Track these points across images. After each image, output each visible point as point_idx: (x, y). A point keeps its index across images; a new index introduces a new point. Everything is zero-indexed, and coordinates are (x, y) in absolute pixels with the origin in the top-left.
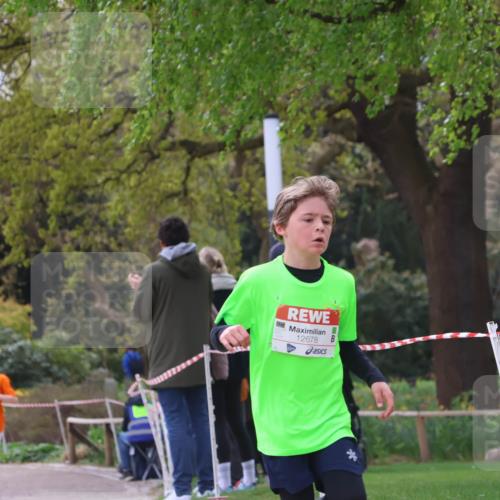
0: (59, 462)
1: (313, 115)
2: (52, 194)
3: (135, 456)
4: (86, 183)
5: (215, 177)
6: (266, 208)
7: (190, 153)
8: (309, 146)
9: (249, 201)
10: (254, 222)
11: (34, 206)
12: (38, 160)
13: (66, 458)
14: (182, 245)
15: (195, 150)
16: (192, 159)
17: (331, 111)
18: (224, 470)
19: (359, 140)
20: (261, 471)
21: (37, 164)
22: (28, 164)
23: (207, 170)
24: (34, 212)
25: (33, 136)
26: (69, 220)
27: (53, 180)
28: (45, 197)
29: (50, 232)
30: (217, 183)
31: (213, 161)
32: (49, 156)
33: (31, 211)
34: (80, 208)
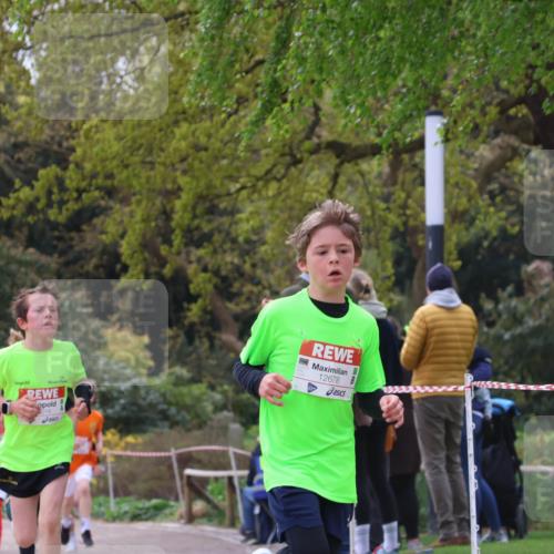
0: (172, 521)
1: (484, 113)
2: (178, 204)
3: (260, 514)
4: (216, 192)
5: (366, 186)
6: (423, 223)
7: (338, 157)
8: (477, 149)
9: (405, 214)
10: (408, 239)
11: (156, 219)
12: (164, 164)
13: (181, 517)
15: (344, 152)
16: (342, 163)
17: (504, 107)
18: (362, 533)
19: (536, 143)
20: (404, 535)
21: (162, 169)
22: (152, 169)
23: (357, 177)
24: (157, 226)
25: (158, 136)
26: (196, 235)
27: (180, 189)
28: (168, 208)
29: (174, 250)
30: (368, 193)
31: (364, 166)
32: (176, 160)
33: (153, 224)
34: (209, 221)
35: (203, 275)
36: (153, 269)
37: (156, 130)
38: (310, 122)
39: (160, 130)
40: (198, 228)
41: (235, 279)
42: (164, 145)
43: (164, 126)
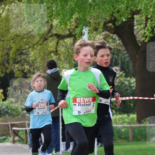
2: (11, 52)
4: (23, 48)
5: (66, 46)
7: (58, 38)
11: (4, 56)
12: (7, 41)
13: (11, 142)
14: (54, 69)
15: (60, 37)
16: (58, 40)
17: (105, 24)
18: (63, 144)
19: (114, 34)
21: (6, 42)
22: (3, 42)
23: (64, 43)
24: (5, 58)
25: (5, 32)
26: (17, 61)
27: (12, 47)
28: (8, 53)
29: (10, 65)
30: (67, 48)
31: (66, 41)
32: (11, 39)
33: (4, 58)
34: (21, 57)
35: (18, 72)
36: (4, 71)
37: (4, 31)
38: (49, 28)
39: (6, 31)
40: (17, 59)
41: (28, 73)
42: (7, 35)
43: (7, 30)
